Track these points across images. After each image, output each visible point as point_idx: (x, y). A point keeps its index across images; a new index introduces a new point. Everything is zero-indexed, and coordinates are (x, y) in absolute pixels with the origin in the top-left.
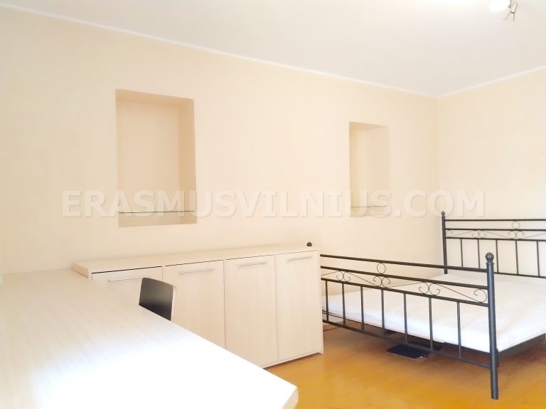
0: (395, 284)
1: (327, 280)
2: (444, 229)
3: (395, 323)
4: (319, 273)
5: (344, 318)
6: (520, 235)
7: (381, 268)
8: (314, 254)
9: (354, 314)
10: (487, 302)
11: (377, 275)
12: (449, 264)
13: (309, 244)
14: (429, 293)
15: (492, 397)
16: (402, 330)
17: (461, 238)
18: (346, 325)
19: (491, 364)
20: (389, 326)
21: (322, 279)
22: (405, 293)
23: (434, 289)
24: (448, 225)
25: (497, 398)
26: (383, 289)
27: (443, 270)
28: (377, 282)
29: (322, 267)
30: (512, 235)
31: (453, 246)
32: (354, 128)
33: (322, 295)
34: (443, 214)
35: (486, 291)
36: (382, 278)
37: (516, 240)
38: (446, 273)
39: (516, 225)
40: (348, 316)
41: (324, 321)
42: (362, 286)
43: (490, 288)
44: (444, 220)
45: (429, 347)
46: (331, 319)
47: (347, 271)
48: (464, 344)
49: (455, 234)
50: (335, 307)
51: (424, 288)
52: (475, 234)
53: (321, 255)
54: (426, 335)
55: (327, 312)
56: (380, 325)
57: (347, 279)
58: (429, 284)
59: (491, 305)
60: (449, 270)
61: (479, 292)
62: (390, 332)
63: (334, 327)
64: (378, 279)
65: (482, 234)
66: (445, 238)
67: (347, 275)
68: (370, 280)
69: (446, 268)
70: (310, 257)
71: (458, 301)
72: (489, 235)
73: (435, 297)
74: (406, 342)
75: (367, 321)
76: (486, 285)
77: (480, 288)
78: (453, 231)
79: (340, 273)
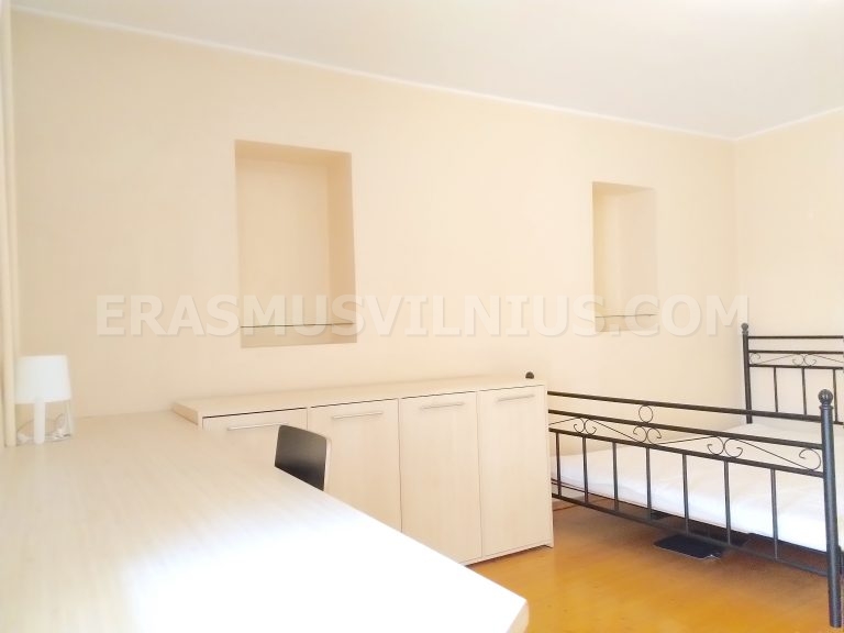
0: (667, 438)
1: (558, 432)
2: (747, 352)
3: (668, 501)
4: (546, 421)
5: (586, 491)
7: (646, 414)
8: (538, 390)
9: (601, 485)
10: (821, 470)
11: (640, 425)
12: (754, 408)
13: (530, 376)
14: (724, 454)
15: (832, 624)
16: (681, 513)
17: (775, 367)
18: (589, 502)
19: (829, 571)
20: (658, 505)
21: (551, 430)
22: (685, 453)
23: (733, 448)
24: (753, 345)
25: (840, 626)
26: (649, 447)
27: (744, 417)
28: (640, 435)
29: (550, 412)
31: (760, 378)
32: (601, 192)
33: (551, 455)
34: (745, 327)
35: (820, 452)
36: (647, 429)
38: (749, 421)
40: (591, 489)
41: (554, 496)
42: (615, 441)
43: (826, 448)
44: (746, 338)
45: (726, 540)
46: (565, 493)
47: (590, 418)
48: (782, 536)
49: (764, 358)
50: (572, 474)
51: (716, 445)
52: (799, 360)
53: (549, 393)
54: (720, 521)
55: (558, 482)
56: (643, 502)
57: (590, 431)
58: (724, 439)
59: (827, 475)
60: (754, 418)
61: (808, 453)
62: (660, 515)
63: (569, 504)
64: (640, 430)
65: (810, 360)
66: (748, 366)
67: (590, 423)
68: (628, 431)
69: (750, 414)
70: (532, 396)
71: (773, 468)
72: (821, 361)
73: (734, 460)
74: (686, 532)
75: (623, 496)
76: (820, 442)
77: (810, 446)
78: (761, 355)
79: (579, 422)
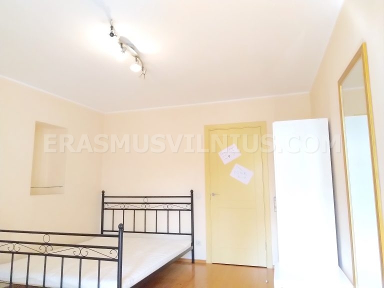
2: (103, 203)
5: (11, 283)
6: (148, 207)
7: (46, 239)
10: (117, 258)
11: (43, 244)
14: (80, 255)
17: (114, 209)
22: (63, 256)
23: (84, 252)
24: (106, 200)
26: (46, 255)
28: (43, 249)
30: (143, 207)
32: (40, 127)
34: (103, 192)
35: (117, 250)
36: (46, 246)
37: (145, 210)
39: (146, 200)
40: (14, 281)
42: (30, 254)
43: (120, 248)
44: (103, 197)
47: (18, 243)
49: (110, 206)
51: (77, 252)
52: (122, 206)
57: (17, 249)
58: (81, 248)
59: (119, 260)
61: (113, 251)
64: (43, 247)
65: (126, 206)
66: (103, 209)
67: (17, 246)
68: (37, 248)
72: (130, 207)
73: (84, 257)
75: (30, 283)
76: (117, 246)
77: (114, 248)
78: (109, 204)
79: (11, 245)
